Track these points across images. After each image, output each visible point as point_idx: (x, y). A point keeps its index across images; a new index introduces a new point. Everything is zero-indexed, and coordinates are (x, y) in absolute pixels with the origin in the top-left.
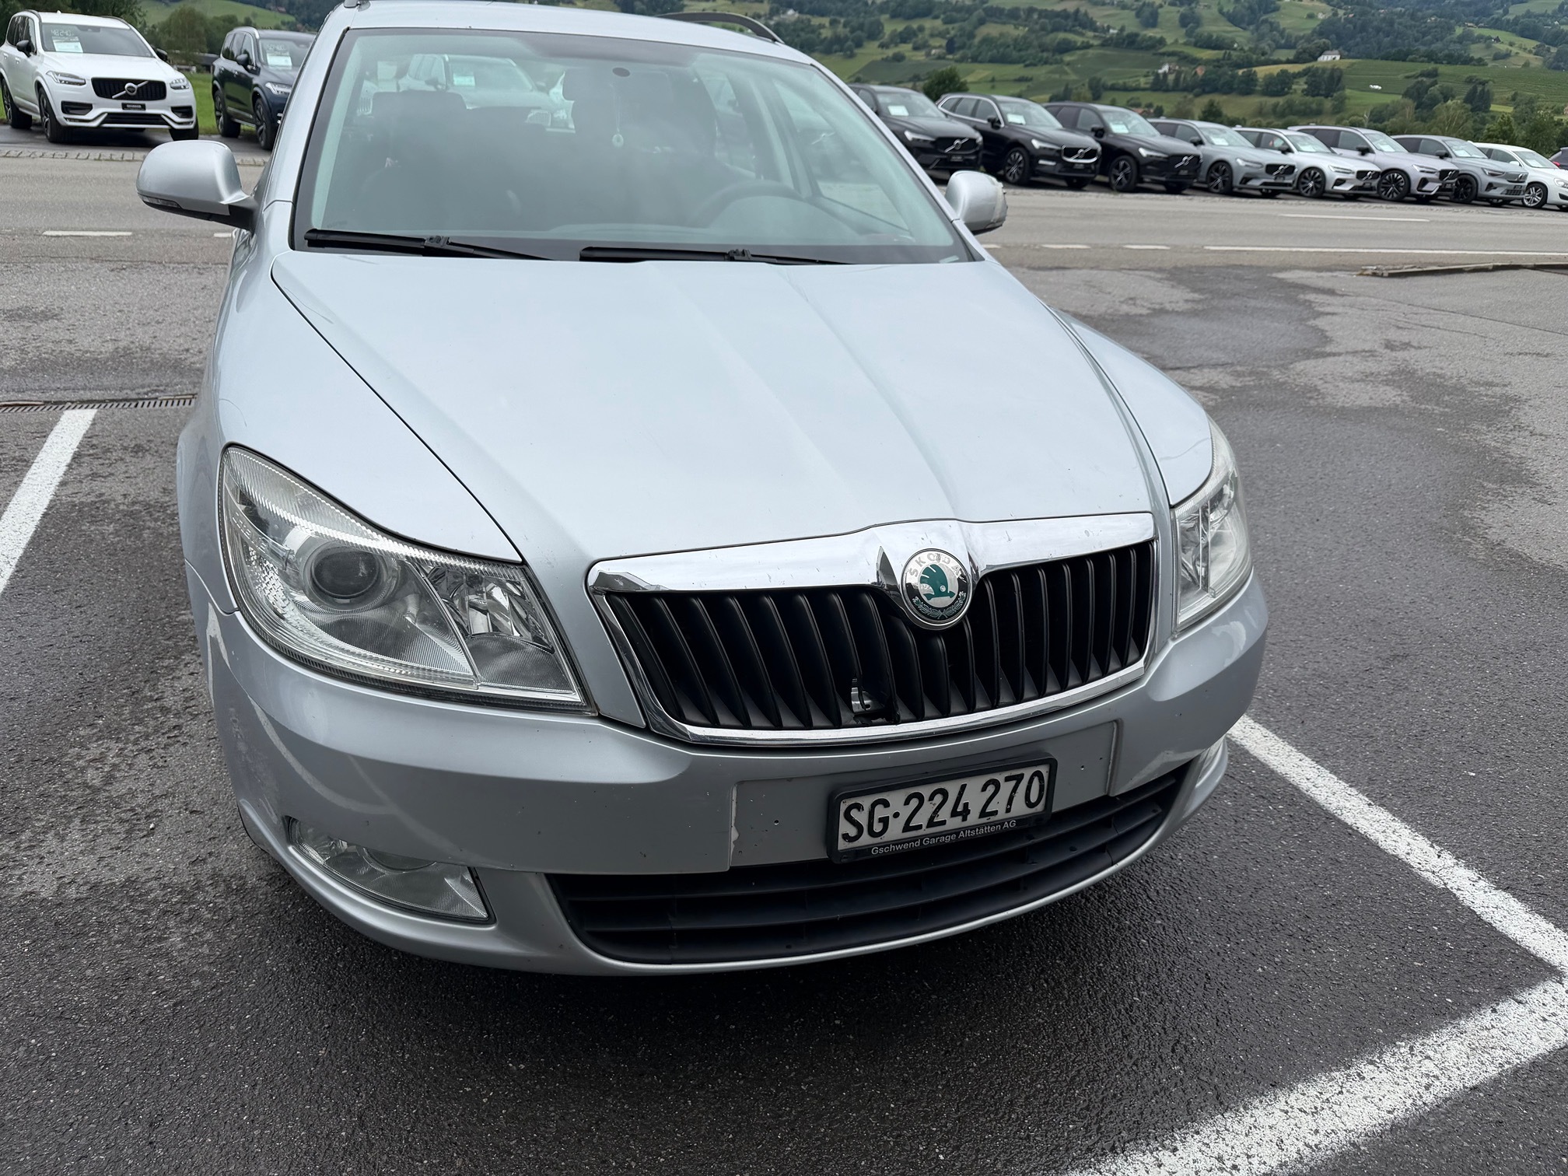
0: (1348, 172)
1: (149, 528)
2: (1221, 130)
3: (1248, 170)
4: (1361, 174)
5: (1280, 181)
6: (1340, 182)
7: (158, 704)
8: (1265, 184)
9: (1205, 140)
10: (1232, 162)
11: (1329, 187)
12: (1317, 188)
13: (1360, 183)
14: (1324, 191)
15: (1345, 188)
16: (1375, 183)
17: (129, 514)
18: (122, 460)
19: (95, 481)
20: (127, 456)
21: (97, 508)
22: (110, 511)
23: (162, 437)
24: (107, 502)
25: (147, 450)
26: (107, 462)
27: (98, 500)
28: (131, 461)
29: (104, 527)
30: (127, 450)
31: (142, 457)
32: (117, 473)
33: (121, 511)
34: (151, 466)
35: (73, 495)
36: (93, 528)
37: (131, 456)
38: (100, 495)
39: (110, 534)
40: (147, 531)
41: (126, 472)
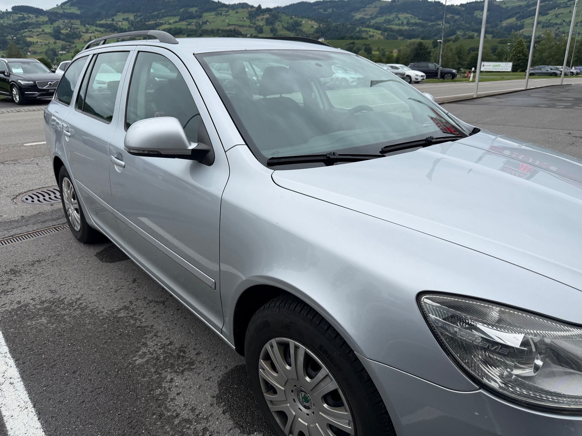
17: (46, 309)
18: (11, 279)
19: (8, 295)
20: (12, 277)
21: (25, 310)
22: (34, 311)
23: (20, 262)
24: (26, 305)
25: (20, 271)
26: (3, 282)
27: (20, 305)
28: (17, 280)
29: (40, 320)
30: (8, 273)
31: (20, 276)
32: (16, 288)
33: (40, 309)
34: (30, 279)
35: (3, 306)
36: (34, 323)
37: (14, 277)
38: (19, 302)
39: (47, 324)
40: (66, 317)
41: (20, 286)
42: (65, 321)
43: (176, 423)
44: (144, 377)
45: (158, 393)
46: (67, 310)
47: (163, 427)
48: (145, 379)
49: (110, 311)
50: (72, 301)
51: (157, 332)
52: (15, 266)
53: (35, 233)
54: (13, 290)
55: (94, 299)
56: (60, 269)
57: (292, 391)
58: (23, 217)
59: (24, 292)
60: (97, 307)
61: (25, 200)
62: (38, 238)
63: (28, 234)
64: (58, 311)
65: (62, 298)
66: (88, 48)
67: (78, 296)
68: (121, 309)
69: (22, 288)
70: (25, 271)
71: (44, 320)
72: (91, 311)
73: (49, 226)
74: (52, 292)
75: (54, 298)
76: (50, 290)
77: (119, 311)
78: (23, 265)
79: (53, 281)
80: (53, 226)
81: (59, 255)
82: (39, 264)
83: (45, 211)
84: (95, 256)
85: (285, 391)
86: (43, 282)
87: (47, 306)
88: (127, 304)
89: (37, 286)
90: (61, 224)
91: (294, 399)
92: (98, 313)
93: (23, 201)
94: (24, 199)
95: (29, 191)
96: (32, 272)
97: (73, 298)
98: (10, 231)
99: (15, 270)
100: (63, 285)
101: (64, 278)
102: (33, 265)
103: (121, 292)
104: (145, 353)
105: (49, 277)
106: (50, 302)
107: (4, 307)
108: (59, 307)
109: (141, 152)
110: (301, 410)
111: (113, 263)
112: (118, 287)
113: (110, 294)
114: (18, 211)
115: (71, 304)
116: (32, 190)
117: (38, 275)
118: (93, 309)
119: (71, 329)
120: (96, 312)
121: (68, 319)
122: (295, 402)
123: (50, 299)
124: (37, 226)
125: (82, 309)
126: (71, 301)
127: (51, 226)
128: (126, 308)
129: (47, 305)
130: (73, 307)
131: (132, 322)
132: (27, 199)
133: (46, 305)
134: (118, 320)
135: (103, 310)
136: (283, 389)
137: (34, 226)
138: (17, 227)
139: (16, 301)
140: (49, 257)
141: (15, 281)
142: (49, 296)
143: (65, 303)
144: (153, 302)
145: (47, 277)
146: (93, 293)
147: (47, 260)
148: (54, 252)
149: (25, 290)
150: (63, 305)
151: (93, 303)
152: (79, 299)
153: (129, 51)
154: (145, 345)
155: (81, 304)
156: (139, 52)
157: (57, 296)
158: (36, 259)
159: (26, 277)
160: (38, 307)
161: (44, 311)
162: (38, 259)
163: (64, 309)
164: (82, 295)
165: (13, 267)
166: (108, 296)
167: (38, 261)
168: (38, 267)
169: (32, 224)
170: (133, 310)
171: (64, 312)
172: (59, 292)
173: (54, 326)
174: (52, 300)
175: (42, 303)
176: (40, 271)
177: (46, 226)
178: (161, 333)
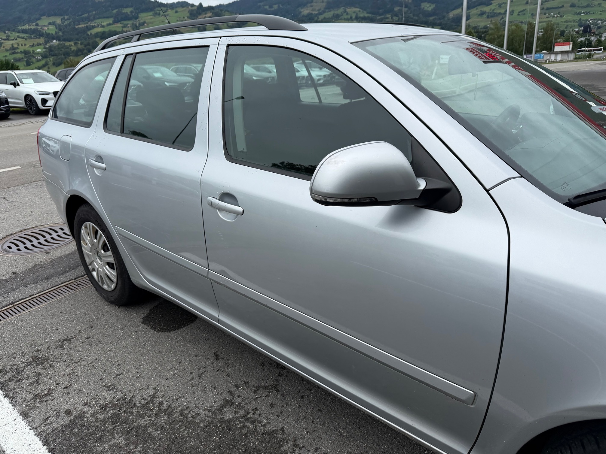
17: (115, 419)
18: (40, 374)
19: (46, 401)
20: (39, 369)
21: (83, 425)
22: (97, 424)
23: (42, 345)
24: (81, 416)
25: (47, 360)
26: (31, 381)
27: (72, 417)
28: (49, 374)
29: (114, 441)
30: (32, 365)
31: (51, 367)
32: (53, 387)
33: (105, 420)
34: (68, 371)
35: (48, 422)
36: (106, 445)
37: (42, 369)
38: (68, 412)
39: (128, 445)
40: (150, 430)
41: (58, 384)
42: (152, 437)
46: (146, 418)
49: (209, 411)
50: (146, 401)
52: (37, 351)
53: (42, 297)
54: (50, 392)
55: (175, 394)
56: (103, 349)
58: (14, 273)
59: (68, 393)
60: (187, 407)
61: (8, 249)
62: (49, 304)
64: (134, 421)
65: (129, 398)
66: (104, 48)
67: (151, 391)
68: (223, 406)
69: (63, 387)
70: (54, 357)
71: (120, 440)
72: (181, 414)
73: (56, 284)
75: (117, 398)
76: (105, 386)
77: (221, 410)
78: (48, 348)
79: (103, 370)
80: (62, 283)
81: (92, 327)
82: (70, 344)
83: (41, 262)
84: (143, 323)
86: (89, 373)
87: (114, 414)
88: (226, 396)
89: (83, 381)
90: (72, 280)
92: (193, 417)
93: (5, 250)
94: (5, 247)
95: (9, 235)
96: (65, 358)
97: (144, 396)
98: (5, 295)
99: (40, 358)
100: (120, 375)
101: (116, 363)
102: (61, 346)
103: (207, 377)
105: (93, 364)
106: (115, 406)
107: (50, 424)
108: (132, 414)
111: (173, 332)
112: (199, 369)
113: (194, 383)
114: (4, 265)
115: (145, 406)
116: (12, 234)
117: (77, 363)
118: (182, 410)
120: (190, 416)
121: (155, 434)
123: (112, 401)
124: (41, 285)
125: (167, 413)
126: (144, 402)
127: (60, 284)
128: (228, 403)
129: (112, 412)
130: (151, 410)
131: (250, 426)
132: (10, 247)
133: (110, 411)
134: (229, 425)
135: (197, 411)
137: (36, 286)
138: (14, 290)
139: (63, 412)
140: (79, 331)
141: (46, 376)
142: (106, 396)
143: (138, 405)
144: (261, 389)
145: (91, 365)
146: (169, 383)
147: (78, 337)
148: (83, 323)
149: (69, 390)
150: (136, 410)
151: (177, 400)
152: (154, 396)
153: (208, 46)
155: (161, 404)
156: (229, 46)
157: (120, 395)
158: (62, 337)
159: (61, 368)
160: (101, 416)
161: (113, 423)
162: (66, 337)
163: (141, 416)
164: (155, 389)
165: (35, 354)
167: (66, 340)
168: (71, 349)
169: (33, 284)
170: (240, 406)
171: (144, 422)
172: (120, 387)
174: (115, 402)
175: (103, 408)
176: (76, 356)
177: (52, 285)
178: (301, 440)
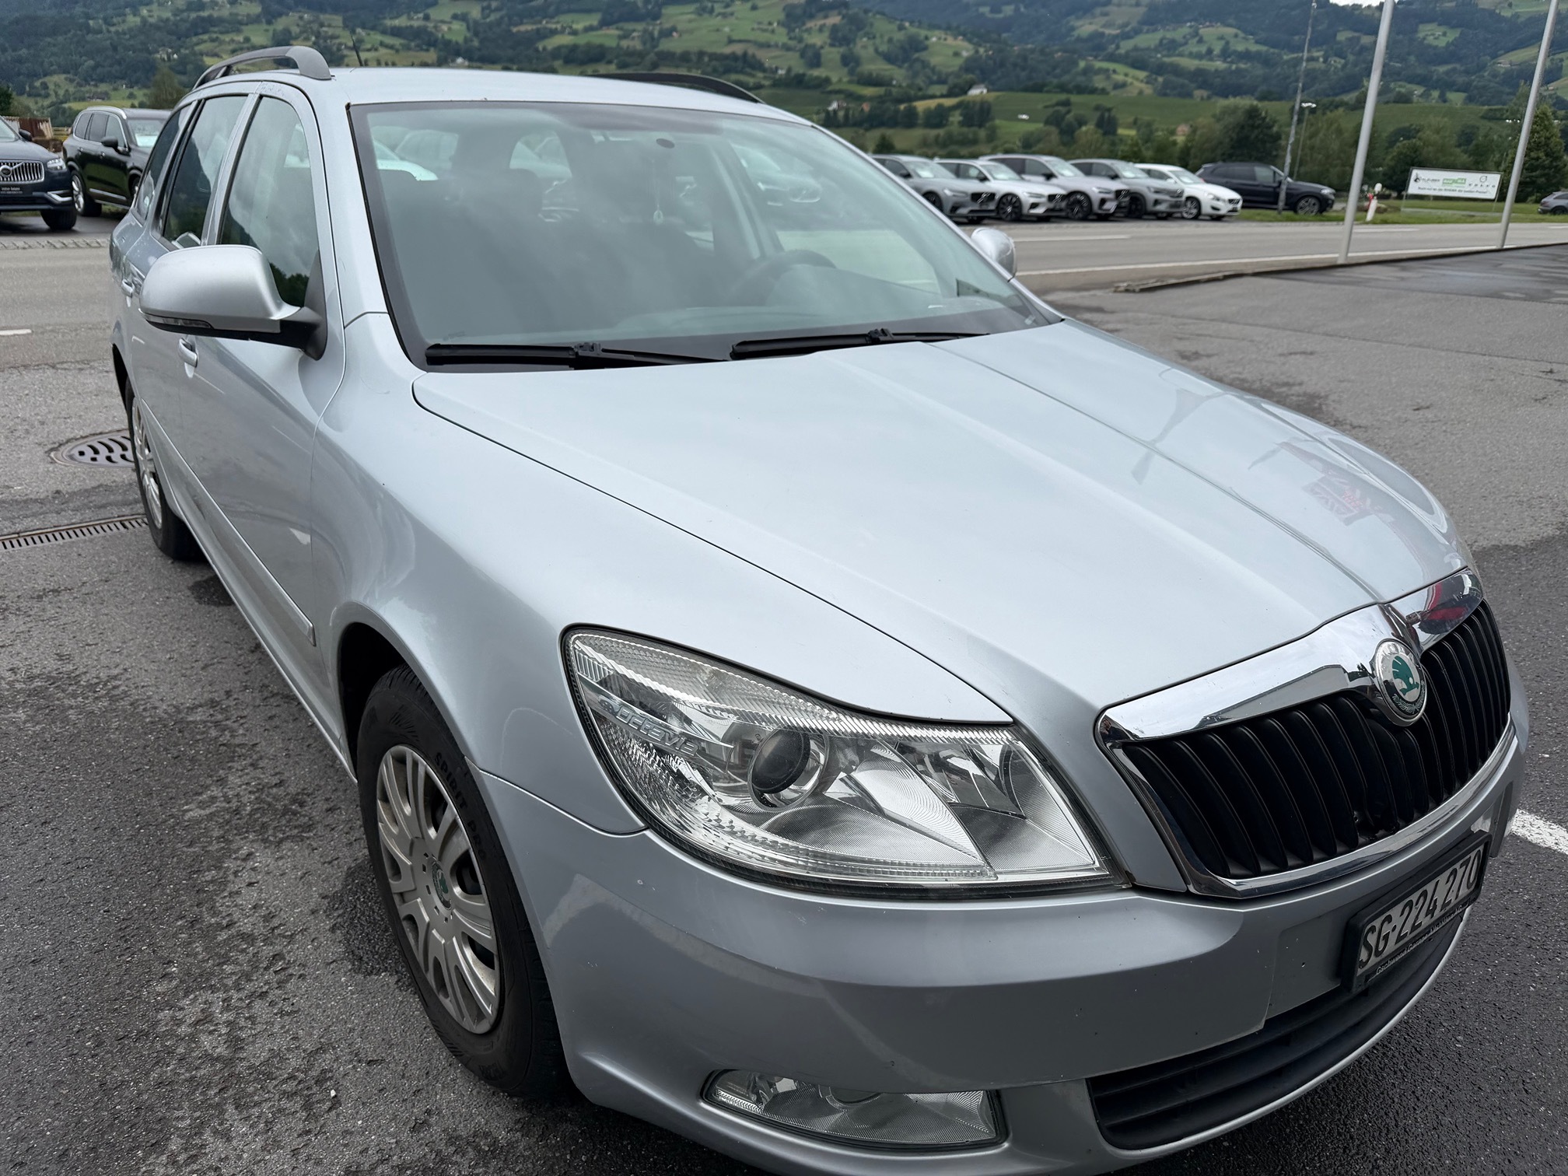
0: (1040, 196)
1: (71, 707)
2: (925, 163)
3: (955, 199)
4: (1051, 198)
5: (984, 207)
6: (1034, 206)
7: (233, 931)
8: (972, 211)
9: (912, 173)
10: (940, 192)
11: (1025, 210)
12: (1016, 213)
13: (1051, 205)
14: (1022, 215)
15: (1040, 211)
16: (1063, 204)
17: (33, 693)
22: (6, 693)
23: (13, 591)
29: (12, 715)
33: (20, 691)
34: (22, 628)
39: (25, 723)
40: (71, 712)
42: (65, 720)
43: (220, 938)
44: (190, 846)
45: (209, 878)
46: (80, 699)
47: (190, 943)
48: (192, 850)
49: (175, 707)
50: (97, 681)
51: (261, 758)
53: (72, 530)
55: (148, 680)
56: (97, 610)
57: (424, 870)
58: (58, 492)
60: (149, 697)
61: (77, 455)
62: (73, 542)
63: (57, 532)
64: (58, 699)
65: (77, 673)
66: (201, 83)
67: (116, 672)
68: (201, 706)
70: (18, 609)
71: (21, 715)
72: (131, 704)
73: (110, 515)
74: (60, 657)
75: (61, 670)
76: (57, 654)
77: (192, 709)
78: (18, 597)
79: (71, 636)
80: (118, 517)
81: (107, 581)
82: (56, 596)
83: (115, 481)
84: (190, 588)
85: (411, 867)
86: (49, 636)
87: (39, 686)
88: (218, 695)
89: (33, 643)
90: (139, 514)
91: (428, 887)
92: (144, 710)
93: (71, 457)
94: (76, 453)
95: (94, 435)
96: (32, 613)
97: (101, 675)
98: (17, 521)
100: (90, 645)
101: (99, 631)
102: (40, 597)
103: (215, 670)
104: (213, 799)
105: (66, 626)
106: (49, 678)
108: (63, 691)
109: (171, 322)
110: (438, 911)
111: (224, 608)
112: (213, 659)
113: (188, 672)
114: (51, 477)
115: (92, 687)
116: (101, 433)
117: (43, 621)
118: (137, 700)
119: (73, 738)
120: (142, 707)
121: (73, 717)
122: (430, 893)
123: (49, 672)
124: (82, 514)
125: (113, 699)
126: (95, 681)
127: (114, 518)
128: (213, 703)
129: (39, 684)
130: (95, 692)
131: (214, 733)
132: (82, 453)
133: (37, 683)
134: (183, 726)
135: (157, 704)
136: (409, 863)
137: (75, 514)
138: (34, 515)
140: (84, 583)
142: (51, 665)
143: (82, 683)
144: (279, 697)
145: (62, 627)
146: (153, 667)
147: (75, 590)
148: (99, 574)
150: (74, 687)
151: (143, 687)
152: (115, 678)
153: (246, 95)
154: (222, 782)
155: (115, 687)
156: (261, 97)
157: (68, 668)
158: (52, 586)
159: (16, 623)
160: (19, 686)
161: (29, 696)
162: (56, 587)
163: (74, 696)
164: (125, 670)
166: (184, 675)
167: (52, 591)
168: (50, 603)
169: (72, 510)
170: (224, 710)
171: (73, 702)
172: (77, 659)
173: (38, 728)
174: (54, 674)
175: (31, 678)
176: (50, 612)
177: (103, 516)
178: (267, 761)
